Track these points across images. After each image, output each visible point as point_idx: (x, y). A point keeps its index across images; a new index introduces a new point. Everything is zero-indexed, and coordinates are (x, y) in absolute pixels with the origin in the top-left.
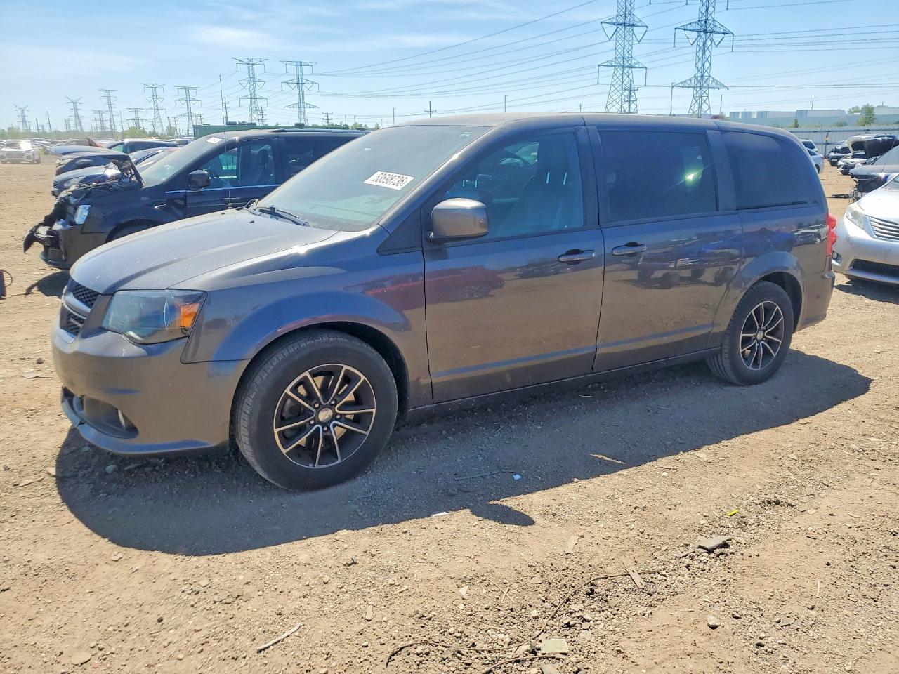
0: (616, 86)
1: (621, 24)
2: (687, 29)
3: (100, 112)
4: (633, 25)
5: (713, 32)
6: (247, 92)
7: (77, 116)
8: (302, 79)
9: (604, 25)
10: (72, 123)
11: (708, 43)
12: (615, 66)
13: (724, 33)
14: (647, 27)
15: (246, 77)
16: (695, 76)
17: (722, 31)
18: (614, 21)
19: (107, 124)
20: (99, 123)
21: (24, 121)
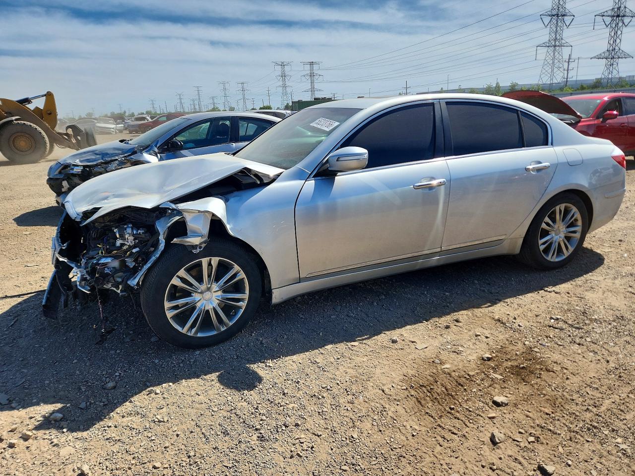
0: (548, 61)
1: (554, 16)
2: (604, 16)
3: (193, 100)
4: (564, 15)
5: (624, 16)
6: (281, 83)
7: (181, 103)
8: (313, 73)
9: (542, 17)
10: (178, 106)
11: (620, 24)
12: (548, 46)
13: (632, 17)
14: (574, 16)
15: (280, 73)
16: (608, 50)
17: (631, 15)
18: (550, 13)
19: (197, 107)
20: (193, 106)
21: (153, 107)
